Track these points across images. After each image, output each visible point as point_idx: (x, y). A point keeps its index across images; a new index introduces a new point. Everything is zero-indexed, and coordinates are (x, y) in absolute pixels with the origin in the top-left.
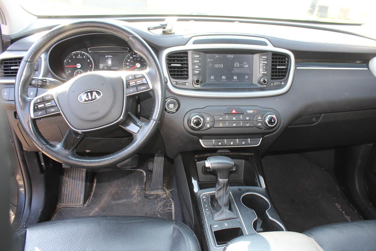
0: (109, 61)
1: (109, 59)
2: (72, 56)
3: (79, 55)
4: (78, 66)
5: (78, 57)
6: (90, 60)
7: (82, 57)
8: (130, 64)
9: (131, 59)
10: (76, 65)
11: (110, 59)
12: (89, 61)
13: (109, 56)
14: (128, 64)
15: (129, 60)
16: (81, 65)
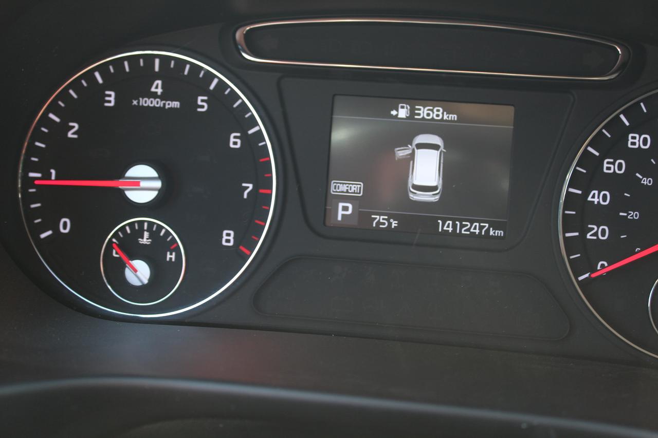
0: (420, 154)
1: (421, 139)
2: (98, 93)
3: (157, 87)
4: (135, 183)
5: (146, 102)
6: (244, 138)
7: (176, 104)
8: (618, 203)
9: (636, 159)
10: (121, 174)
11: (436, 140)
12: (235, 141)
13: (423, 112)
14: (596, 197)
15: (612, 167)
16: (163, 174)
